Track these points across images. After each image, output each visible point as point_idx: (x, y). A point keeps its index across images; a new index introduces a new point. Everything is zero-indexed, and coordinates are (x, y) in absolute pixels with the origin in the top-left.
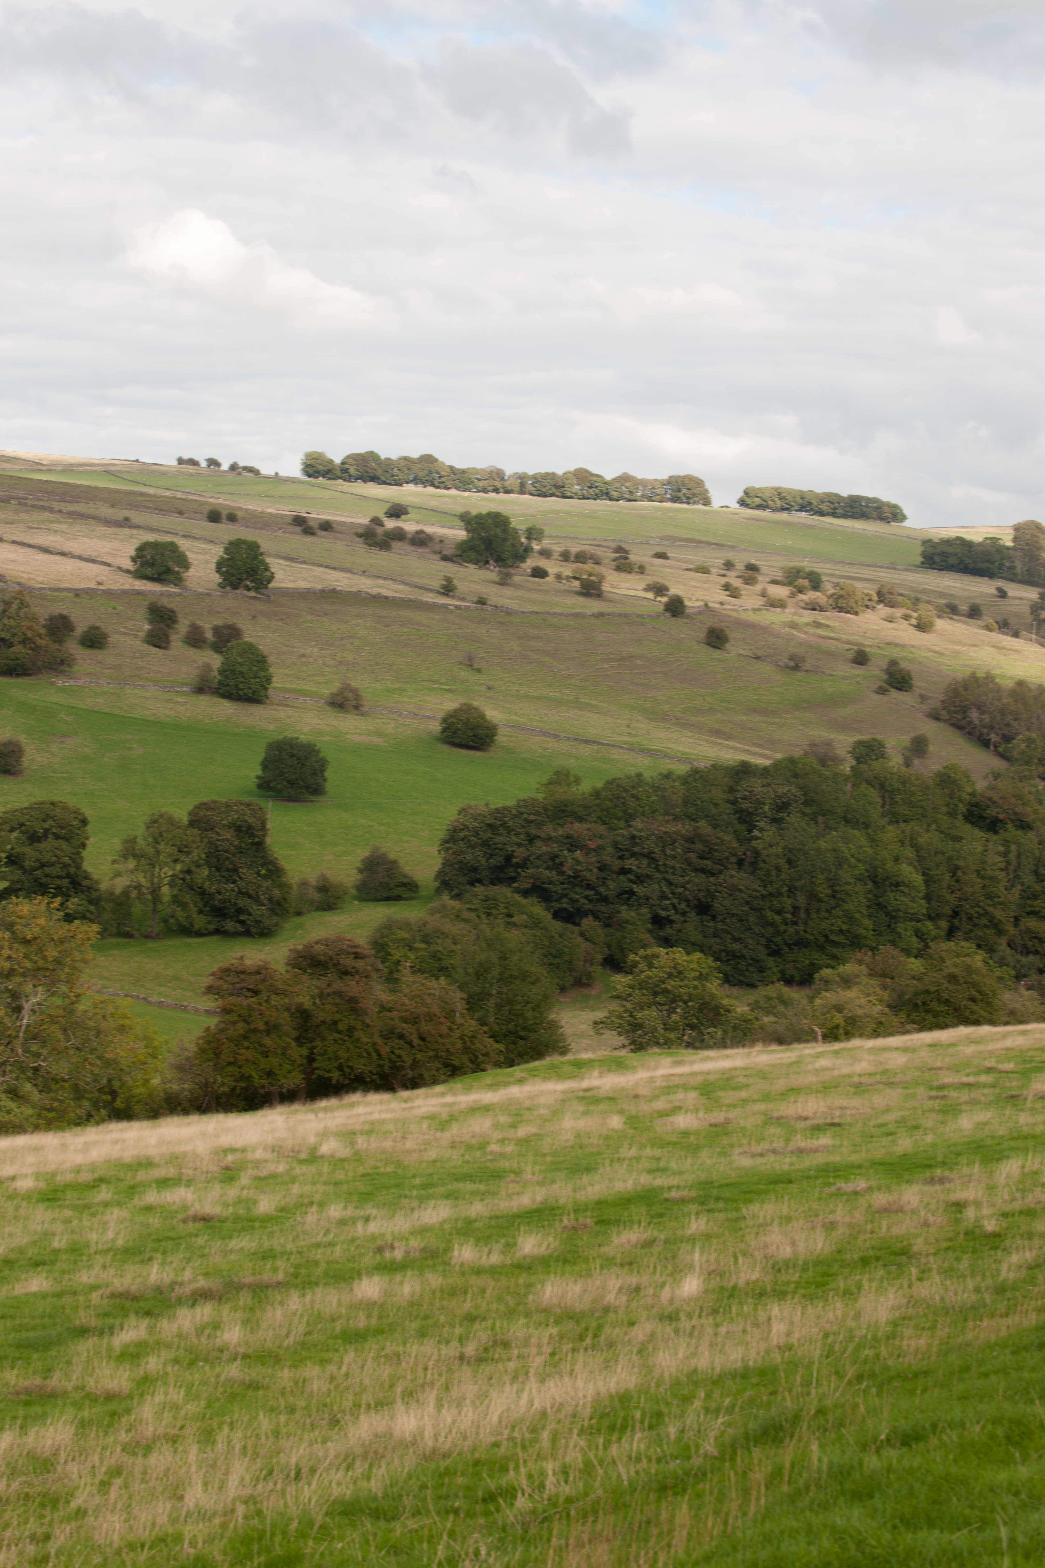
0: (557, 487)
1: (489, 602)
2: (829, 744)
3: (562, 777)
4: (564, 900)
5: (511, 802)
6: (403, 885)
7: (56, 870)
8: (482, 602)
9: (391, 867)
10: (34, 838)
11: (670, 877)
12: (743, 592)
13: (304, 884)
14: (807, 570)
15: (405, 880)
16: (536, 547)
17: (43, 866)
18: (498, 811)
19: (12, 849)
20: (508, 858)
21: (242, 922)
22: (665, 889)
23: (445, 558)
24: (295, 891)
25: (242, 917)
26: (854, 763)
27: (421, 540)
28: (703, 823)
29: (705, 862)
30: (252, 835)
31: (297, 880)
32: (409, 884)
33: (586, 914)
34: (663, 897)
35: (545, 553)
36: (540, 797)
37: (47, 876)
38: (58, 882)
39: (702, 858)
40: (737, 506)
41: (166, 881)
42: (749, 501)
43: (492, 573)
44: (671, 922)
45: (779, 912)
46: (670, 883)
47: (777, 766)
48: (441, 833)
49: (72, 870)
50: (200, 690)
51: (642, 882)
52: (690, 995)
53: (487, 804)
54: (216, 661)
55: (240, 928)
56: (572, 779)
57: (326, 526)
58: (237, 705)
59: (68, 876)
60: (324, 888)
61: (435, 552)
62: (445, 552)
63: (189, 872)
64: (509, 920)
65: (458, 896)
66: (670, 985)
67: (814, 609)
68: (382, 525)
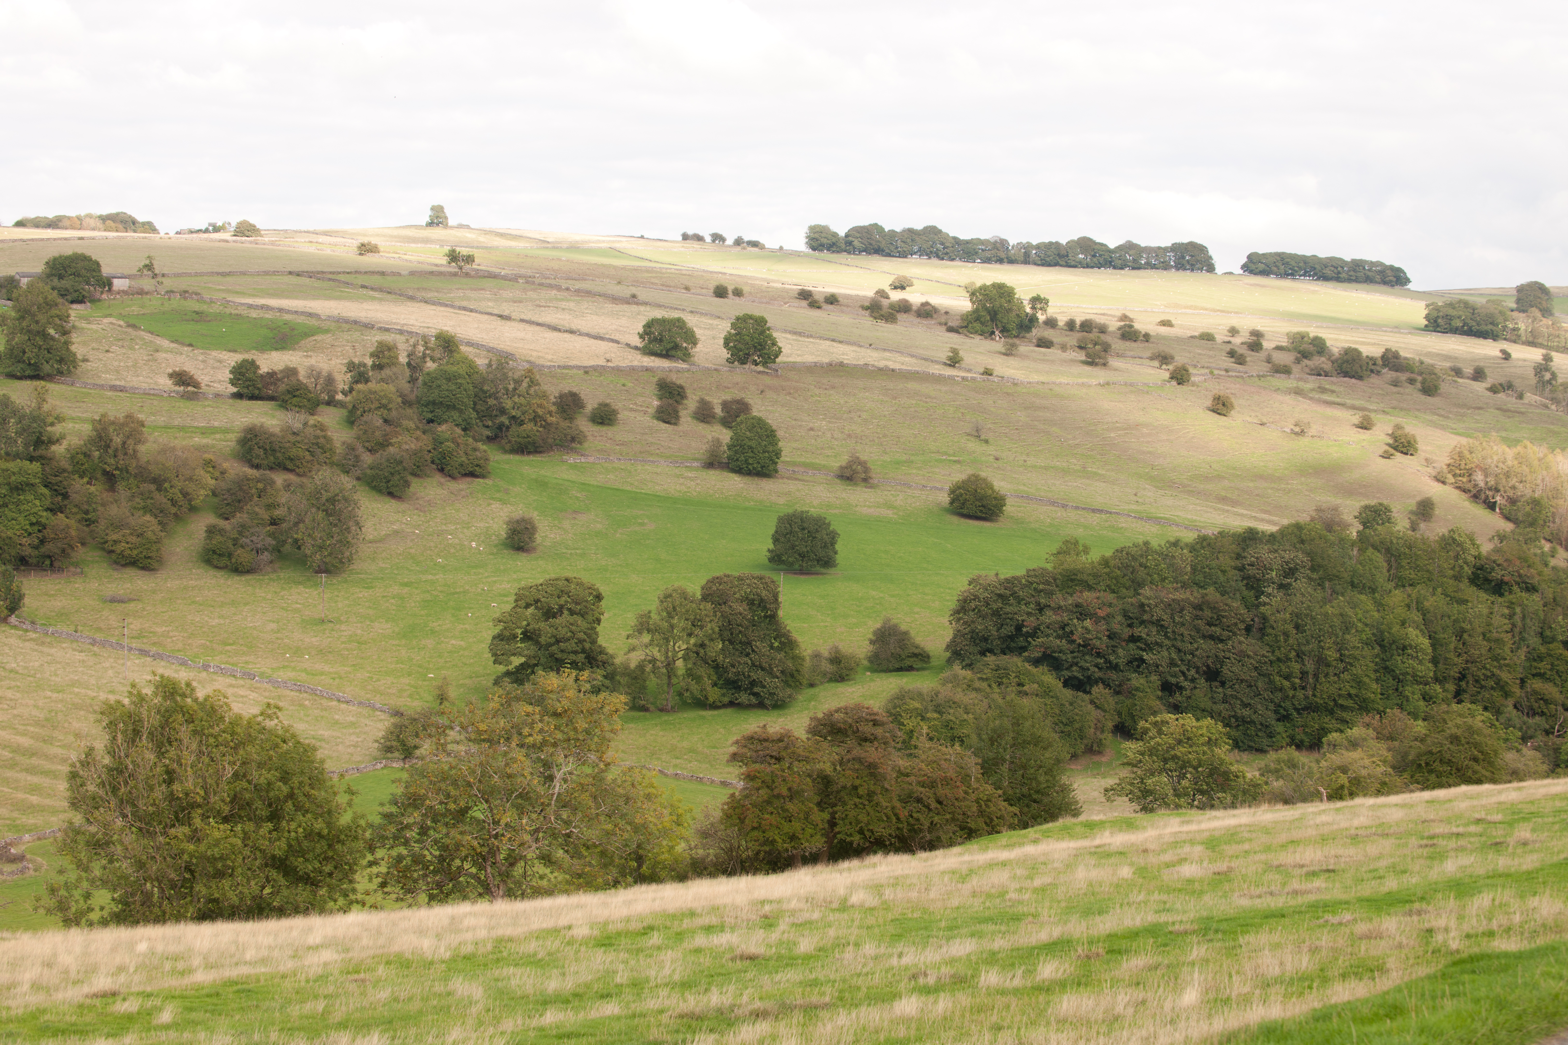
0: (1060, 256)
1: (995, 373)
2: (1335, 509)
3: (1070, 546)
4: (1074, 668)
5: (1020, 572)
6: (915, 655)
7: (571, 645)
8: (988, 373)
9: (903, 638)
10: (549, 614)
11: (1179, 644)
12: (1248, 359)
13: (817, 656)
14: (1311, 335)
15: (916, 651)
16: (1041, 317)
17: (558, 641)
18: (1007, 580)
19: (528, 625)
20: (1019, 628)
21: (756, 695)
22: (1174, 656)
23: (951, 330)
24: (808, 663)
25: (756, 690)
26: (1361, 528)
27: (926, 312)
28: (1211, 590)
29: (1213, 628)
30: (765, 608)
31: (809, 651)
32: (920, 654)
33: (1096, 682)
34: (1172, 663)
35: (1051, 323)
36: (1049, 567)
37: (562, 651)
38: (573, 657)
39: (1210, 624)
40: (1241, 272)
41: (680, 654)
42: (1253, 267)
43: (998, 344)
44: (1181, 688)
45: (1287, 678)
46: (1179, 651)
47: (1284, 532)
48: (953, 604)
49: (587, 646)
50: (710, 464)
51: (1151, 649)
52: (1200, 761)
53: (997, 574)
54: (725, 436)
55: (754, 700)
56: (1081, 548)
57: (832, 300)
58: (747, 479)
59: (583, 651)
60: (837, 659)
61: (940, 324)
62: (950, 324)
63: (702, 645)
64: (1020, 688)
65: (969, 666)
66: (1181, 750)
67: (1319, 375)
68: (888, 298)
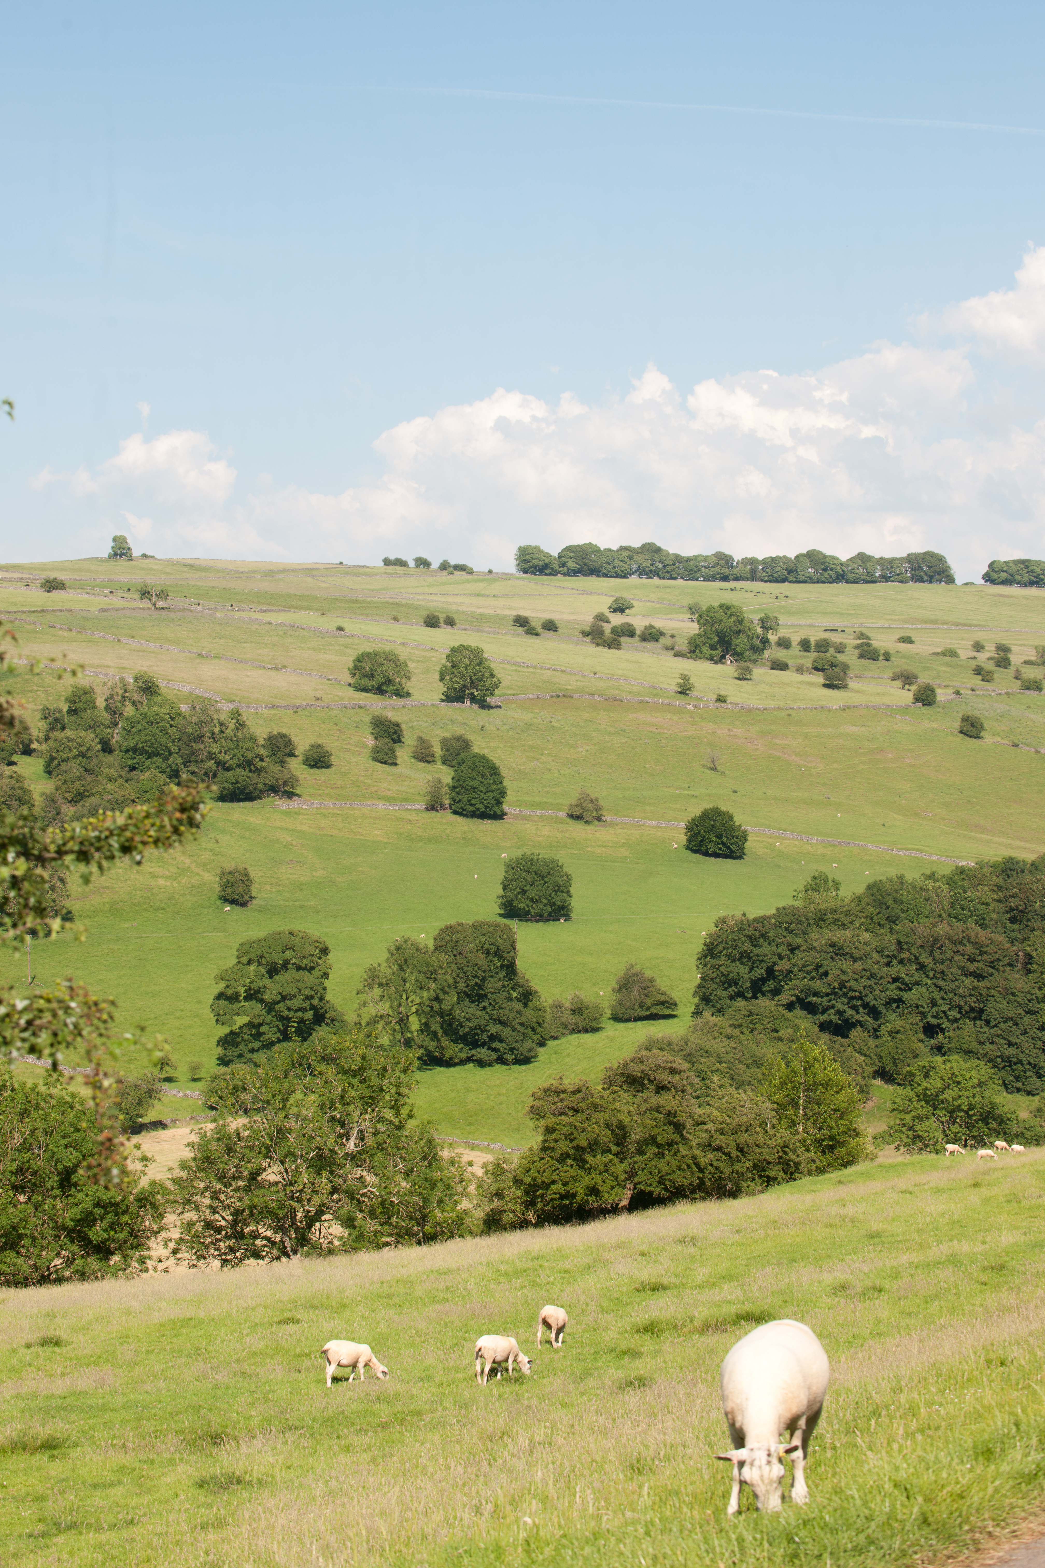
0: (790, 572)
1: (729, 700)
3: (820, 882)
4: (830, 1012)
5: (770, 911)
6: (661, 1003)
7: (299, 1002)
8: (722, 699)
9: (648, 985)
10: (274, 970)
12: (996, 676)
13: (558, 1006)
15: (662, 998)
17: (284, 998)
18: (756, 920)
19: (252, 982)
20: (770, 971)
21: (496, 1050)
22: (936, 995)
23: (678, 655)
24: (549, 1014)
25: (495, 1044)
27: (651, 636)
28: (971, 923)
29: (976, 964)
30: (502, 957)
31: (550, 1002)
32: (666, 1002)
33: (853, 1025)
34: (934, 1003)
36: (799, 904)
37: (289, 1009)
38: (301, 1015)
39: (972, 960)
40: (983, 582)
41: (414, 1009)
42: (995, 576)
43: (729, 668)
44: (943, 1029)
46: (940, 988)
48: (699, 947)
49: (316, 1002)
50: (433, 806)
51: (910, 989)
52: (970, 1104)
53: (744, 914)
54: (447, 775)
55: (493, 1055)
56: (831, 883)
57: (550, 626)
58: (471, 821)
59: (312, 1008)
60: (579, 1009)
61: (667, 649)
62: (677, 648)
63: (436, 999)
64: (775, 1034)
65: (720, 1012)
66: (950, 1094)
68: (608, 622)
